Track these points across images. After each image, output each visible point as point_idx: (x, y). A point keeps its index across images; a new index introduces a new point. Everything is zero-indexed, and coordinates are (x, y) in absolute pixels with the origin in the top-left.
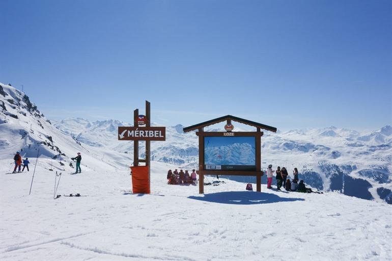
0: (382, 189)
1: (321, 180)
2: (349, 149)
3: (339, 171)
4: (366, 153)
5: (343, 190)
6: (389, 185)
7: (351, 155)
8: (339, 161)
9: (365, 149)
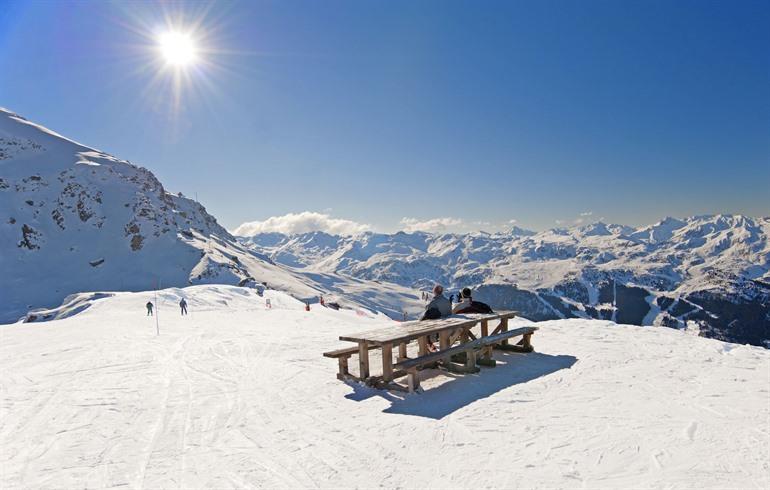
0: (663, 297)
1: (586, 291)
2: (620, 249)
3: (609, 279)
4: (642, 254)
5: (615, 303)
6: (672, 293)
7: (624, 258)
8: (609, 266)
9: (641, 248)
